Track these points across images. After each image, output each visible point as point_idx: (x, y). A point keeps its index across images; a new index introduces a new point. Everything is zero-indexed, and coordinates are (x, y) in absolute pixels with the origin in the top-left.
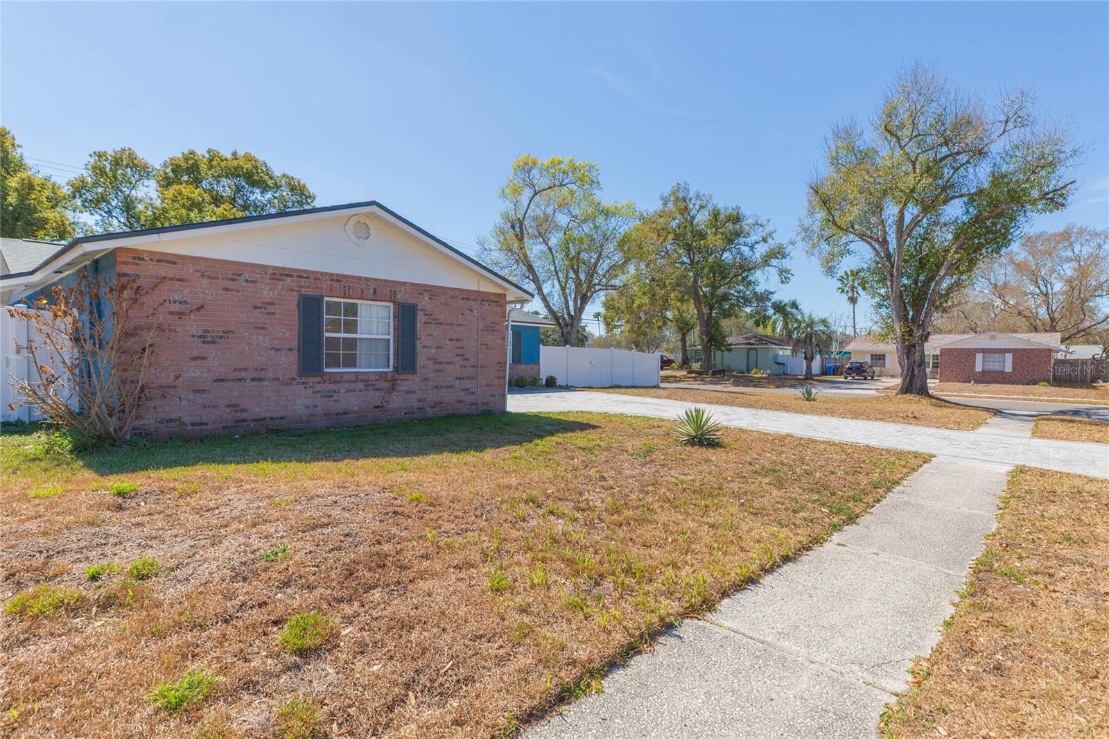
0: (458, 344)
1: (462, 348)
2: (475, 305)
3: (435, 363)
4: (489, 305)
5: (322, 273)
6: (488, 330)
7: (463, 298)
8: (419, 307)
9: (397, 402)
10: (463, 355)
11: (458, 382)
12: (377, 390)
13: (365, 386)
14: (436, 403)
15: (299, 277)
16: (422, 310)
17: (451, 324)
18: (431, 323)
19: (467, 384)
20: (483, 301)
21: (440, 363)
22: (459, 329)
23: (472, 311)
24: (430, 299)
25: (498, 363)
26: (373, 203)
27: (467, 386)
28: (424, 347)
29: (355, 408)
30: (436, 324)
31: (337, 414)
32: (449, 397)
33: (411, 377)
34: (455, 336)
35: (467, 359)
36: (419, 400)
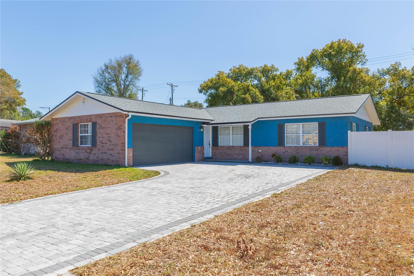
0: (108, 136)
1: (110, 137)
2: (114, 119)
3: (102, 143)
4: (119, 118)
5: (77, 116)
6: (118, 129)
7: (110, 117)
8: (97, 123)
9: (92, 157)
10: (110, 140)
11: (108, 151)
12: (87, 152)
13: (85, 151)
14: (102, 159)
15: (73, 118)
16: (98, 124)
17: (106, 128)
18: (100, 128)
19: (111, 152)
20: (117, 116)
21: (103, 143)
22: (109, 129)
23: (113, 121)
24: (100, 119)
25: (122, 143)
26: (77, 92)
27: (111, 153)
28: (99, 137)
29: (82, 158)
30: (102, 128)
31: (79, 160)
32: (105, 157)
33: (95, 148)
34: (107, 132)
35: (111, 142)
36: (97, 157)
